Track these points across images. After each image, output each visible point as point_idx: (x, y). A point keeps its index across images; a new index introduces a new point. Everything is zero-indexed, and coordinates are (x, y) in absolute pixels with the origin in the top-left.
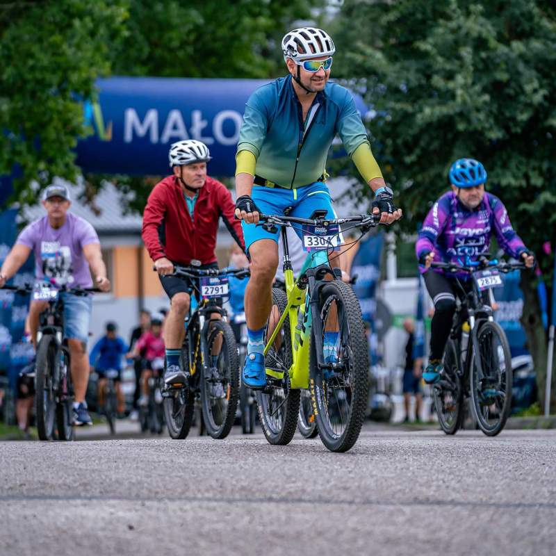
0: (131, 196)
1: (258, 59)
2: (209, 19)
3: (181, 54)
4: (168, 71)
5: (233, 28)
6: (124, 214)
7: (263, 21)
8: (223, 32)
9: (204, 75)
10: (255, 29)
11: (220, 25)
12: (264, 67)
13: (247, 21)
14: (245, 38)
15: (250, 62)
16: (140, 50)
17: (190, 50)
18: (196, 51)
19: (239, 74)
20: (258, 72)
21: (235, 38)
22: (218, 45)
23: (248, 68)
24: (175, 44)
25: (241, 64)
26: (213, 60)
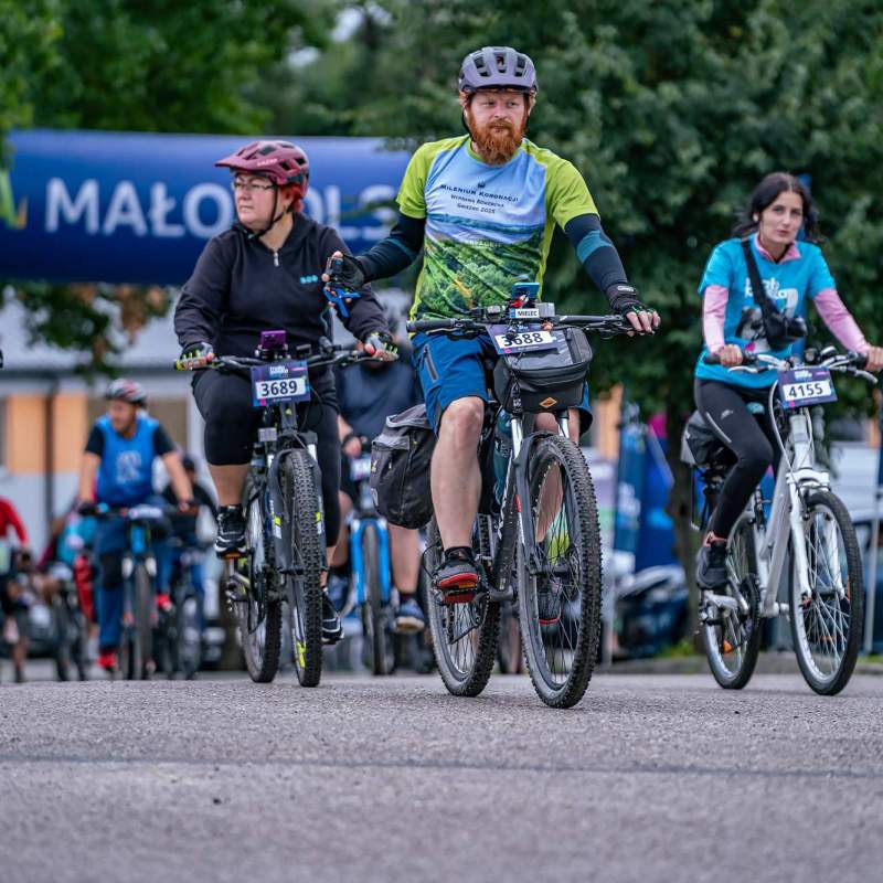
0: (42, 316)
1: (244, 108)
2: (173, 43)
3: (126, 97)
4: (104, 122)
5: (208, 58)
6: (31, 344)
7: (254, 48)
8: (193, 63)
9: (163, 129)
10: (242, 61)
11: (188, 52)
12: (253, 119)
13: (230, 49)
14: (228, 73)
15: (232, 110)
16: (70, 88)
17: (141, 90)
18: (150, 90)
19: (217, 128)
20: (244, 125)
21: (212, 74)
22: (183, 85)
23: (231, 120)
24: (120, 82)
25: (221, 113)
26: (177, 107)
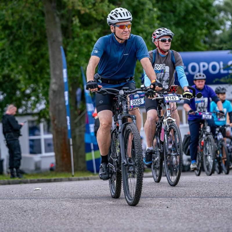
1: (203, 44)
2: (186, 31)
5: (194, 34)
7: (204, 31)
8: (191, 36)
9: (184, 51)
10: (201, 34)
11: (189, 33)
12: (205, 47)
13: (199, 32)
14: (198, 37)
15: (200, 45)
17: (179, 42)
19: (196, 50)
20: (203, 49)
21: (194, 37)
22: (189, 40)
26: (187, 46)
